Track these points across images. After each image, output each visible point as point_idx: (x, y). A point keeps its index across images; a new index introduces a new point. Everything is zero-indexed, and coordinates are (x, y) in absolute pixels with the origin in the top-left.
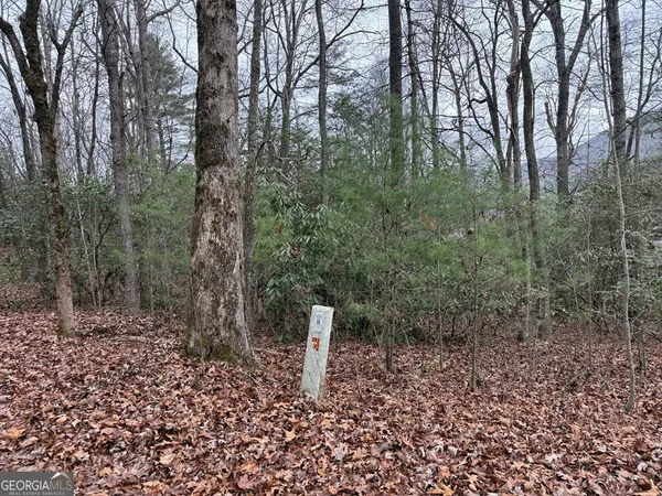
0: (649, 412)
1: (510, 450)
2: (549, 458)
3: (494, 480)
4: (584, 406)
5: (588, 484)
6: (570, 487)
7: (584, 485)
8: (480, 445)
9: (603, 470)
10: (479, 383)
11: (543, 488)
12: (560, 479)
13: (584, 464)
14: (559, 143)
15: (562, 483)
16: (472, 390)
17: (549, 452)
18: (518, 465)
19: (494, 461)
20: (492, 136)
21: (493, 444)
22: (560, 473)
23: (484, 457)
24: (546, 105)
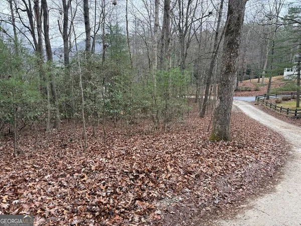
0: (92, 150)
1: (28, 179)
2: (46, 177)
3: (17, 195)
4: (68, 153)
5: (61, 183)
6: (54, 186)
7: (60, 184)
8: (12, 181)
9: (68, 175)
10: (18, 153)
11: (42, 190)
12: (50, 184)
13: (61, 175)
14: (64, 41)
15: (50, 186)
16: (15, 157)
17: (46, 175)
18: (30, 184)
19: (19, 186)
20: (30, 30)
21: (19, 178)
22: (50, 182)
23: (13, 186)
24: (58, 21)
